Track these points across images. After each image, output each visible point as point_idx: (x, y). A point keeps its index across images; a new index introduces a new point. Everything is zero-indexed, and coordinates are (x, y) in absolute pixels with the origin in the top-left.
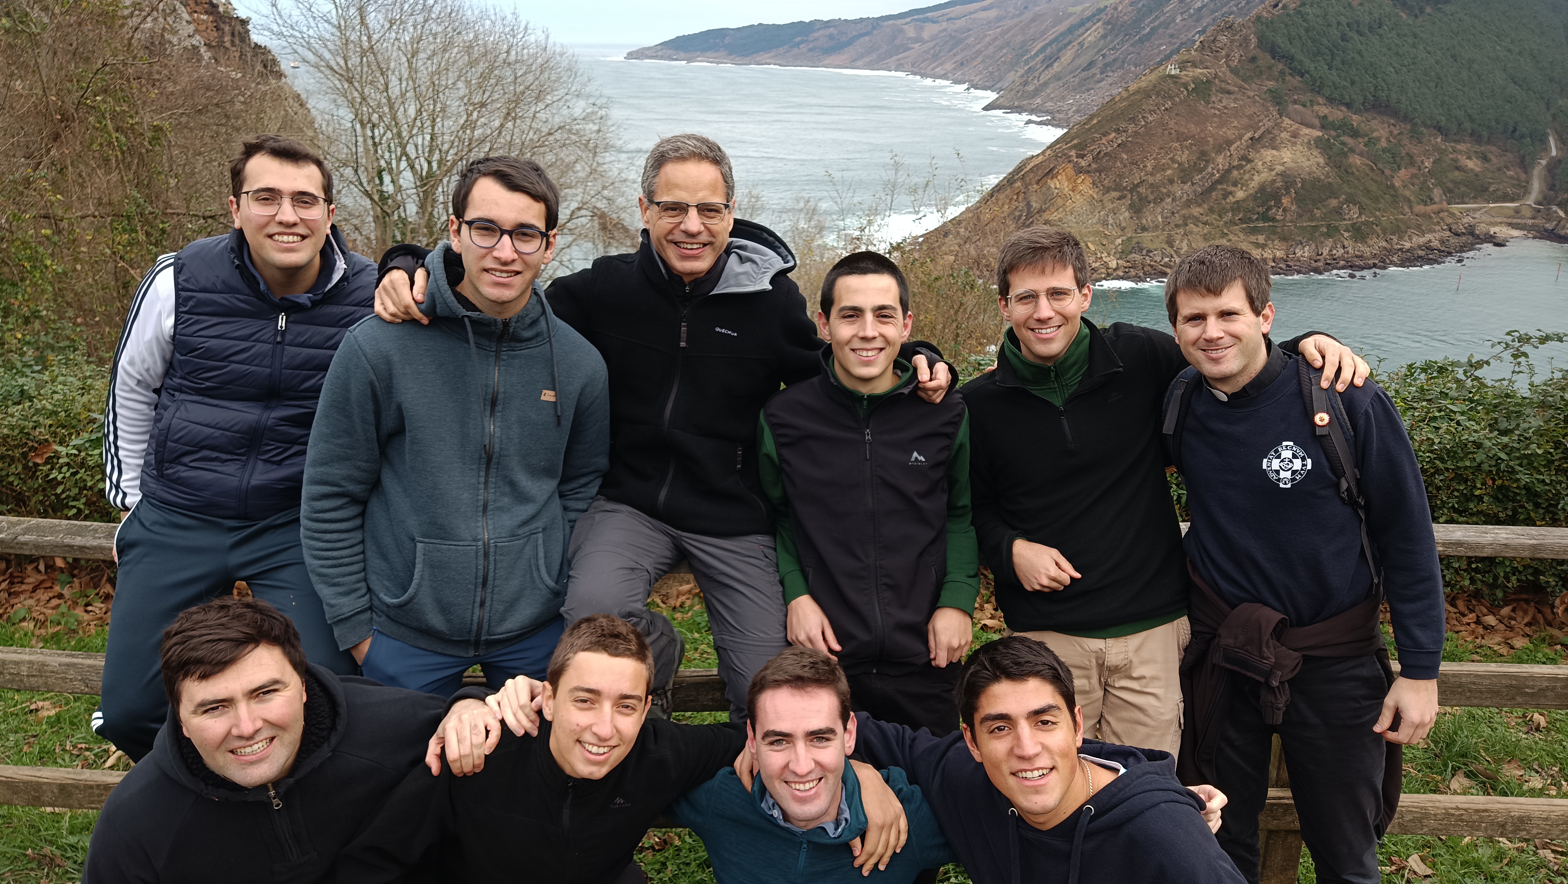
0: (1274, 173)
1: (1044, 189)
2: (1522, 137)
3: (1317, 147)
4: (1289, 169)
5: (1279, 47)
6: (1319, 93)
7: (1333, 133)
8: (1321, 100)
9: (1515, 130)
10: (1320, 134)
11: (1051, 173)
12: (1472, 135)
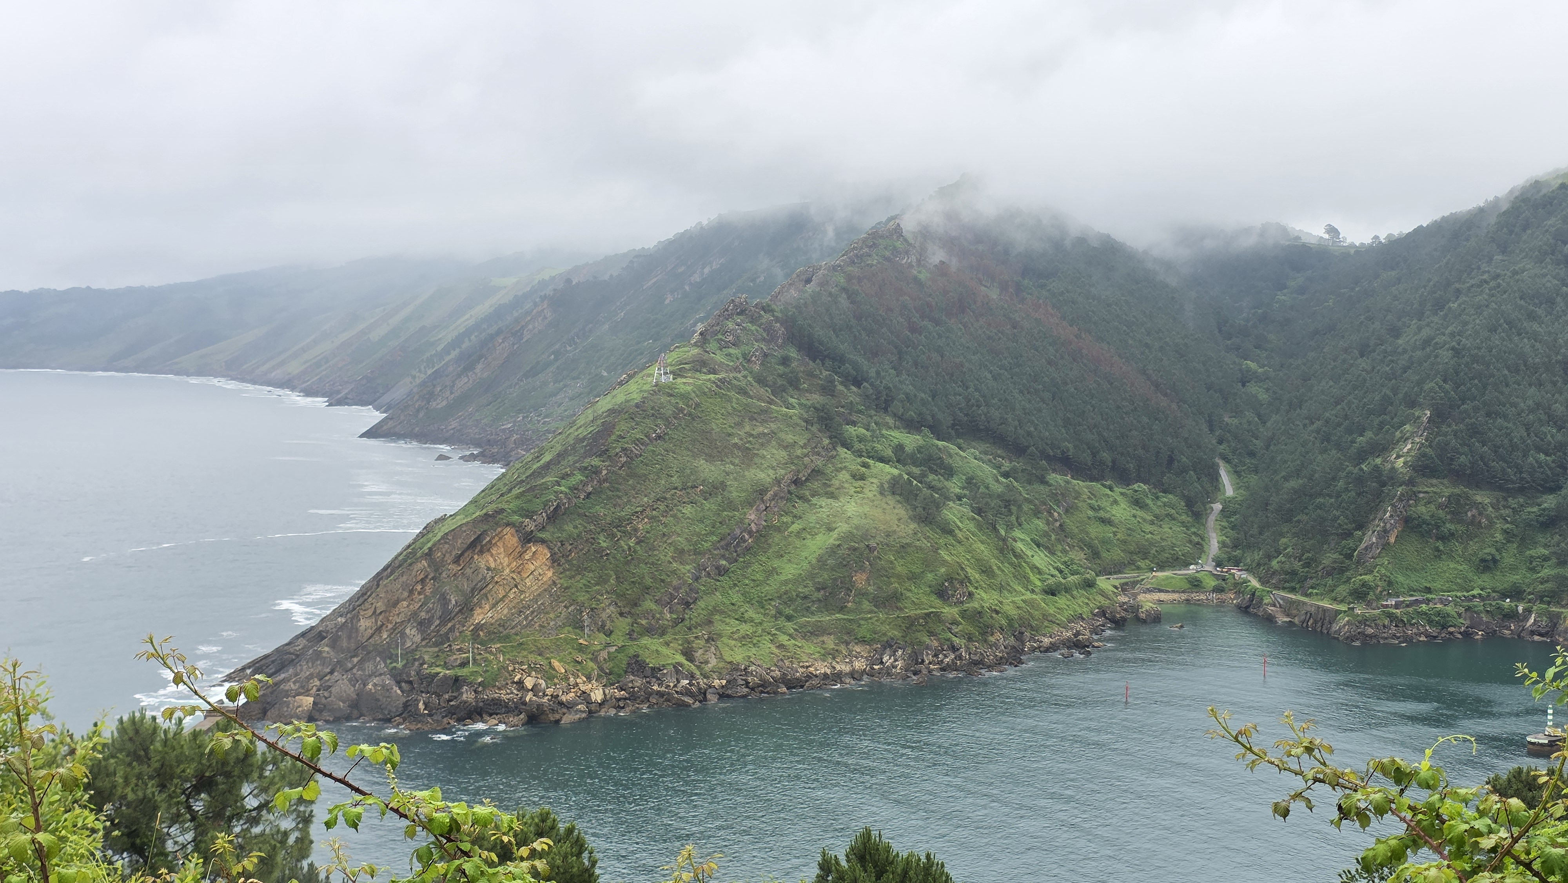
0: (835, 534)
1: (468, 571)
2: (1184, 470)
3: (893, 493)
4: (857, 528)
5: (821, 343)
6: (886, 410)
7: (916, 471)
8: (890, 420)
9: (1171, 460)
10: (896, 472)
11: (478, 545)
12: (1113, 468)
